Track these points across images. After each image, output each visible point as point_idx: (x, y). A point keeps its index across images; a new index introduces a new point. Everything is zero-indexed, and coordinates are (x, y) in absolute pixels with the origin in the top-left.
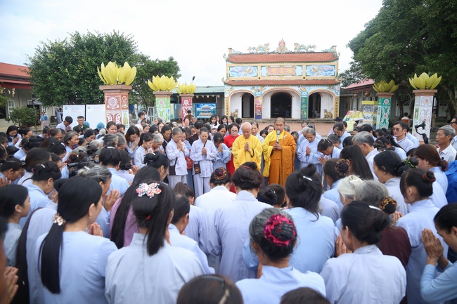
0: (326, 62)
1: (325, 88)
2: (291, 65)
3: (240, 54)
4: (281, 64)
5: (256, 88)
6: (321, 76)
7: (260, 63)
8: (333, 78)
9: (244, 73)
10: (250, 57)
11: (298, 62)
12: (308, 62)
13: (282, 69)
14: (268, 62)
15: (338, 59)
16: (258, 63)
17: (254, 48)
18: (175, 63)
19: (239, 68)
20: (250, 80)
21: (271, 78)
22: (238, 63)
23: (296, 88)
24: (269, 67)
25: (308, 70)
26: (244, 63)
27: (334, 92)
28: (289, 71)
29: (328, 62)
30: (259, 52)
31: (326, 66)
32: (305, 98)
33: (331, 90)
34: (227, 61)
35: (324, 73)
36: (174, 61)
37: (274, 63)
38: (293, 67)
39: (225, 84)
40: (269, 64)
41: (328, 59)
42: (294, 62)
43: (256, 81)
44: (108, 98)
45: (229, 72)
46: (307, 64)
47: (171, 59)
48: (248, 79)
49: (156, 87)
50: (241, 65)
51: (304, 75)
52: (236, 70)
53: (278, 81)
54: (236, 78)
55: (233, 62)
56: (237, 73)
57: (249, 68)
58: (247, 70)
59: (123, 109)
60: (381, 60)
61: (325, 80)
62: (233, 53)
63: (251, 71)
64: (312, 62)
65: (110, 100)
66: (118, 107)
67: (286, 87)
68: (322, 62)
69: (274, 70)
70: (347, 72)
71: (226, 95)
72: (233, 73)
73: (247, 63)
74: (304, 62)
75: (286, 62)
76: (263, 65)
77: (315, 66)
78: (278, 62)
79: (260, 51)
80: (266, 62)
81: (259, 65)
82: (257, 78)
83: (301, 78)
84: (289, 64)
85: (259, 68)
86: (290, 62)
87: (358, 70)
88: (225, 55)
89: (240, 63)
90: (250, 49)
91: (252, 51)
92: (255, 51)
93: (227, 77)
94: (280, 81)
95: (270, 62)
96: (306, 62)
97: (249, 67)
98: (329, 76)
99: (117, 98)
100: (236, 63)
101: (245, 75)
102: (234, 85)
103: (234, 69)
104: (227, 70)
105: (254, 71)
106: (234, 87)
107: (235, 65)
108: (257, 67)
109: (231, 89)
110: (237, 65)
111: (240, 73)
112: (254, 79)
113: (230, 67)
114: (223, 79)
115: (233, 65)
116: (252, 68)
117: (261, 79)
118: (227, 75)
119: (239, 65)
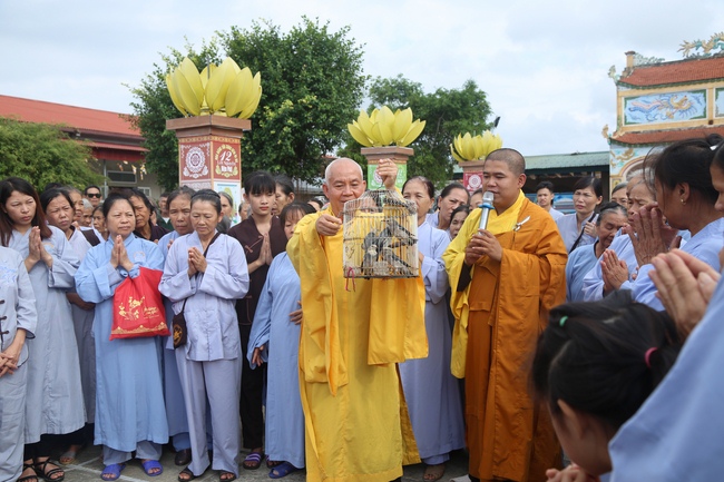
3: (658, 64)
7: (712, 80)
9: (664, 112)
10: (686, 67)
16: (706, 81)
17: (698, 45)
18: (480, 96)
19: (651, 99)
20: (684, 127)
22: (649, 87)
26: (667, 85)
30: (713, 52)
34: (618, 83)
36: (477, 90)
39: (612, 141)
43: (701, 129)
44: (186, 151)
45: (624, 112)
47: (471, 86)
48: (675, 127)
49: (365, 136)
50: (657, 91)
52: (646, 107)
54: (643, 124)
55: (634, 86)
56: (647, 112)
57: (680, 97)
58: (675, 101)
59: (217, 176)
62: (637, 62)
63: (685, 106)
65: (190, 154)
66: (206, 172)
71: (613, 172)
72: (637, 114)
73: (674, 84)
76: (720, 84)
79: (718, 50)
81: (710, 87)
82: (704, 123)
85: (711, 93)
88: (613, 69)
89: (655, 86)
90: (686, 47)
91: (693, 52)
92: (701, 52)
93: (619, 125)
97: (680, 95)
99: (204, 150)
100: (644, 87)
101: (670, 116)
102: (635, 145)
103: (639, 102)
104: (619, 106)
105: (696, 104)
106: (635, 150)
107: (641, 92)
108: (704, 91)
109: (627, 153)
110: (647, 92)
111: (653, 113)
112: (696, 124)
113: (626, 99)
114: (606, 129)
115: (635, 92)
116: (690, 97)
117: (716, 124)
118: (619, 119)
119: (652, 91)
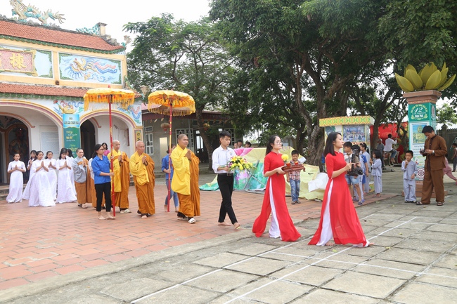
0: (103, 51)
11: (38, 42)
12: (64, 46)
23: (49, 105)
25: (64, 66)
27: (130, 116)
28: (19, 60)
29: (106, 52)
31: (103, 60)
32: (73, 129)
33: (125, 113)
35: (100, 75)
38: (27, 53)
42: (29, 41)
46: (62, 50)
51: (57, 76)
64: (73, 47)
67: (22, 100)
74: (54, 45)
75: (7, 36)
77: (80, 57)
83: (51, 82)
86: (17, 39)
96: (59, 46)
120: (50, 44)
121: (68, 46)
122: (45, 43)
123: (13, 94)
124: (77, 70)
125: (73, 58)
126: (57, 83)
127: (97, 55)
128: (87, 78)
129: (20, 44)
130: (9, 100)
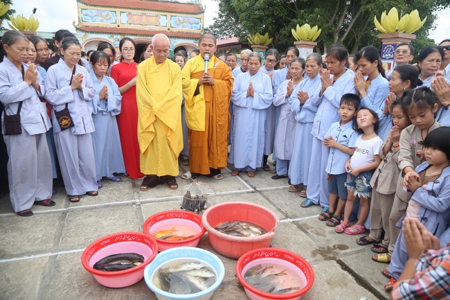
0: (192, 14)
1: (191, 42)
2: (154, 13)
4: (143, 12)
5: (115, 36)
6: (186, 28)
7: (119, 7)
8: (199, 32)
9: (100, 18)
11: (162, 11)
12: (173, 12)
13: (144, 17)
14: (128, 8)
15: (203, 12)
16: (116, 7)
19: (93, 11)
20: (108, 27)
21: (132, 27)
22: (93, 5)
24: (129, 14)
25: (172, 21)
26: (100, 6)
28: (153, 20)
29: (194, 14)
31: (192, 18)
35: (190, 25)
37: (135, 9)
38: (157, 16)
39: (77, 29)
40: (130, 11)
41: (194, 11)
42: (158, 11)
43: (115, 29)
45: (81, 15)
46: (172, 14)
48: (104, 26)
50: (96, 8)
51: (169, 26)
52: (90, 14)
53: (140, 30)
54: (90, 23)
55: (85, 4)
56: (92, 17)
57: (106, 13)
58: (104, 14)
60: (258, 10)
61: (190, 34)
63: (108, 17)
64: (177, 13)
68: (188, 13)
69: (135, 18)
70: (211, 27)
72: (87, 17)
73: (103, 6)
74: (169, 12)
75: (149, 10)
76: (122, 10)
77: (181, 17)
78: (139, 9)
80: (126, 8)
81: (118, 10)
82: (116, 26)
83: (166, 29)
84: (152, 12)
85: (118, 13)
86: (153, 10)
87: (222, 25)
89: (95, 6)
93: (79, 21)
94: (142, 30)
95: (131, 8)
96: (171, 12)
97: (106, 11)
98: (195, 30)
100: (90, 5)
101: (102, 21)
102: (88, 32)
103: (87, 12)
104: (79, 12)
105: (112, 17)
106: (88, 34)
107: (88, 7)
108: (115, 12)
109: (84, 35)
110: (91, 7)
111: (95, 18)
112: (113, 26)
113: (82, 9)
114: (74, 23)
115: (86, 7)
116: (110, 13)
117: (120, 27)
118: (79, 18)
119: (93, 7)
120: (167, 12)
121: (175, 12)
122: (164, 11)
123: (146, 35)
124: (180, 23)
125: (177, 18)
126: (169, 29)
127: (189, 16)
128: (183, 27)
129: (154, 12)
130: (145, 38)
